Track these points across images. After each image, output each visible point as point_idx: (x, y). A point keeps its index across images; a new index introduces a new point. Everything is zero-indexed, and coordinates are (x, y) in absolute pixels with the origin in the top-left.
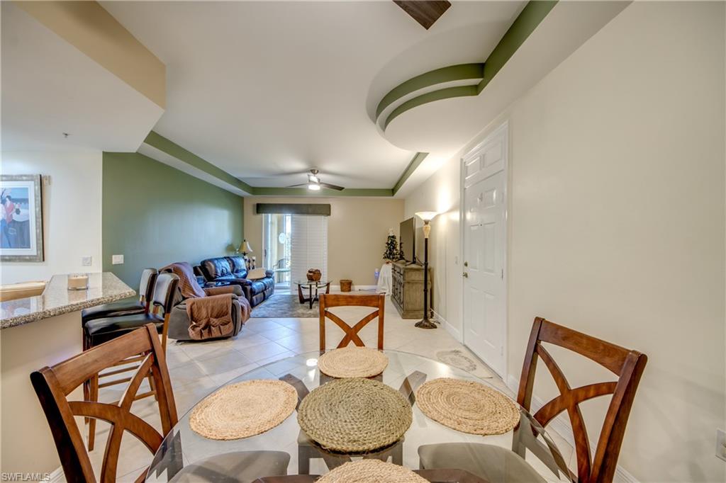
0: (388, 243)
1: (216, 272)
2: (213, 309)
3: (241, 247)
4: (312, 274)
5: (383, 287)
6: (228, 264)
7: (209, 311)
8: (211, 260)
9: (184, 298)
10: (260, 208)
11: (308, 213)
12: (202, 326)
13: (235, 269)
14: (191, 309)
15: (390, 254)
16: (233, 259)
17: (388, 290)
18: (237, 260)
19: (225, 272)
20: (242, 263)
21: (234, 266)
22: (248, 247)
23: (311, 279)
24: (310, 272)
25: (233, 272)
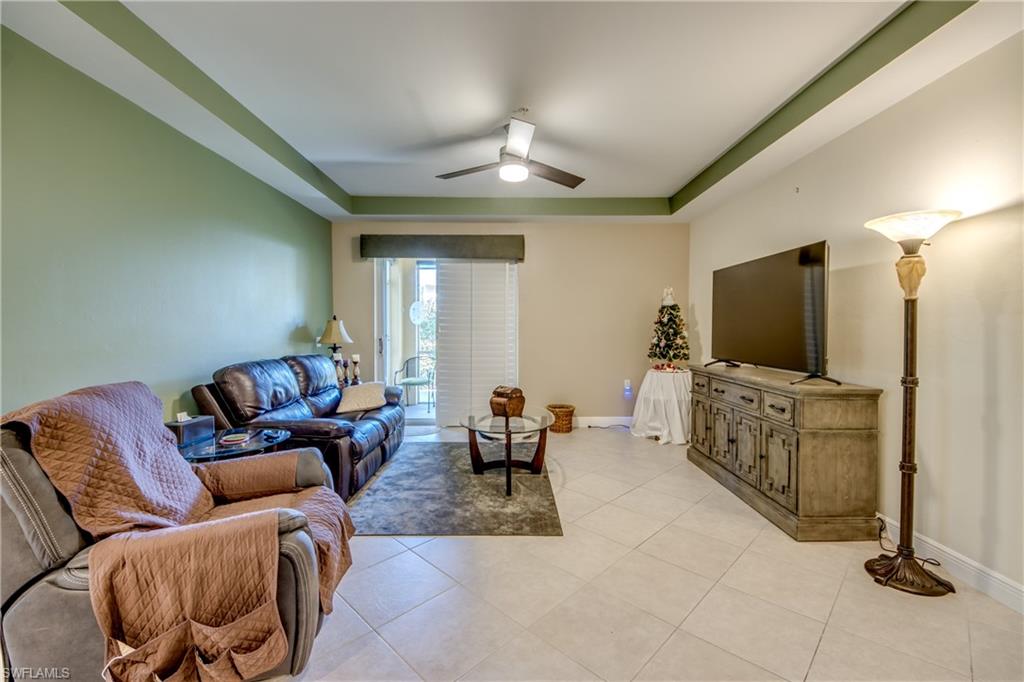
0: (660, 322)
1: (258, 399)
2: (201, 582)
3: (327, 333)
4: (502, 400)
5: (651, 424)
6: (290, 375)
7: (188, 593)
8: (244, 368)
9: (88, 540)
10: (368, 246)
11: (475, 256)
12: (158, 659)
13: (310, 387)
14: (111, 589)
15: (669, 346)
16: (307, 362)
17: (665, 432)
18: (317, 363)
19: (283, 396)
20: (328, 371)
21: (308, 378)
22: (342, 333)
23: (499, 410)
24: (498, 394)
25: (304, 395)
